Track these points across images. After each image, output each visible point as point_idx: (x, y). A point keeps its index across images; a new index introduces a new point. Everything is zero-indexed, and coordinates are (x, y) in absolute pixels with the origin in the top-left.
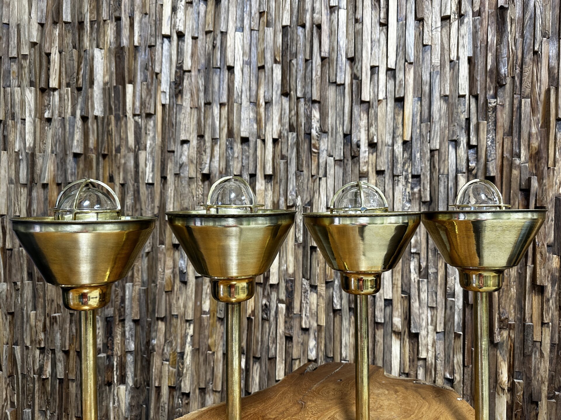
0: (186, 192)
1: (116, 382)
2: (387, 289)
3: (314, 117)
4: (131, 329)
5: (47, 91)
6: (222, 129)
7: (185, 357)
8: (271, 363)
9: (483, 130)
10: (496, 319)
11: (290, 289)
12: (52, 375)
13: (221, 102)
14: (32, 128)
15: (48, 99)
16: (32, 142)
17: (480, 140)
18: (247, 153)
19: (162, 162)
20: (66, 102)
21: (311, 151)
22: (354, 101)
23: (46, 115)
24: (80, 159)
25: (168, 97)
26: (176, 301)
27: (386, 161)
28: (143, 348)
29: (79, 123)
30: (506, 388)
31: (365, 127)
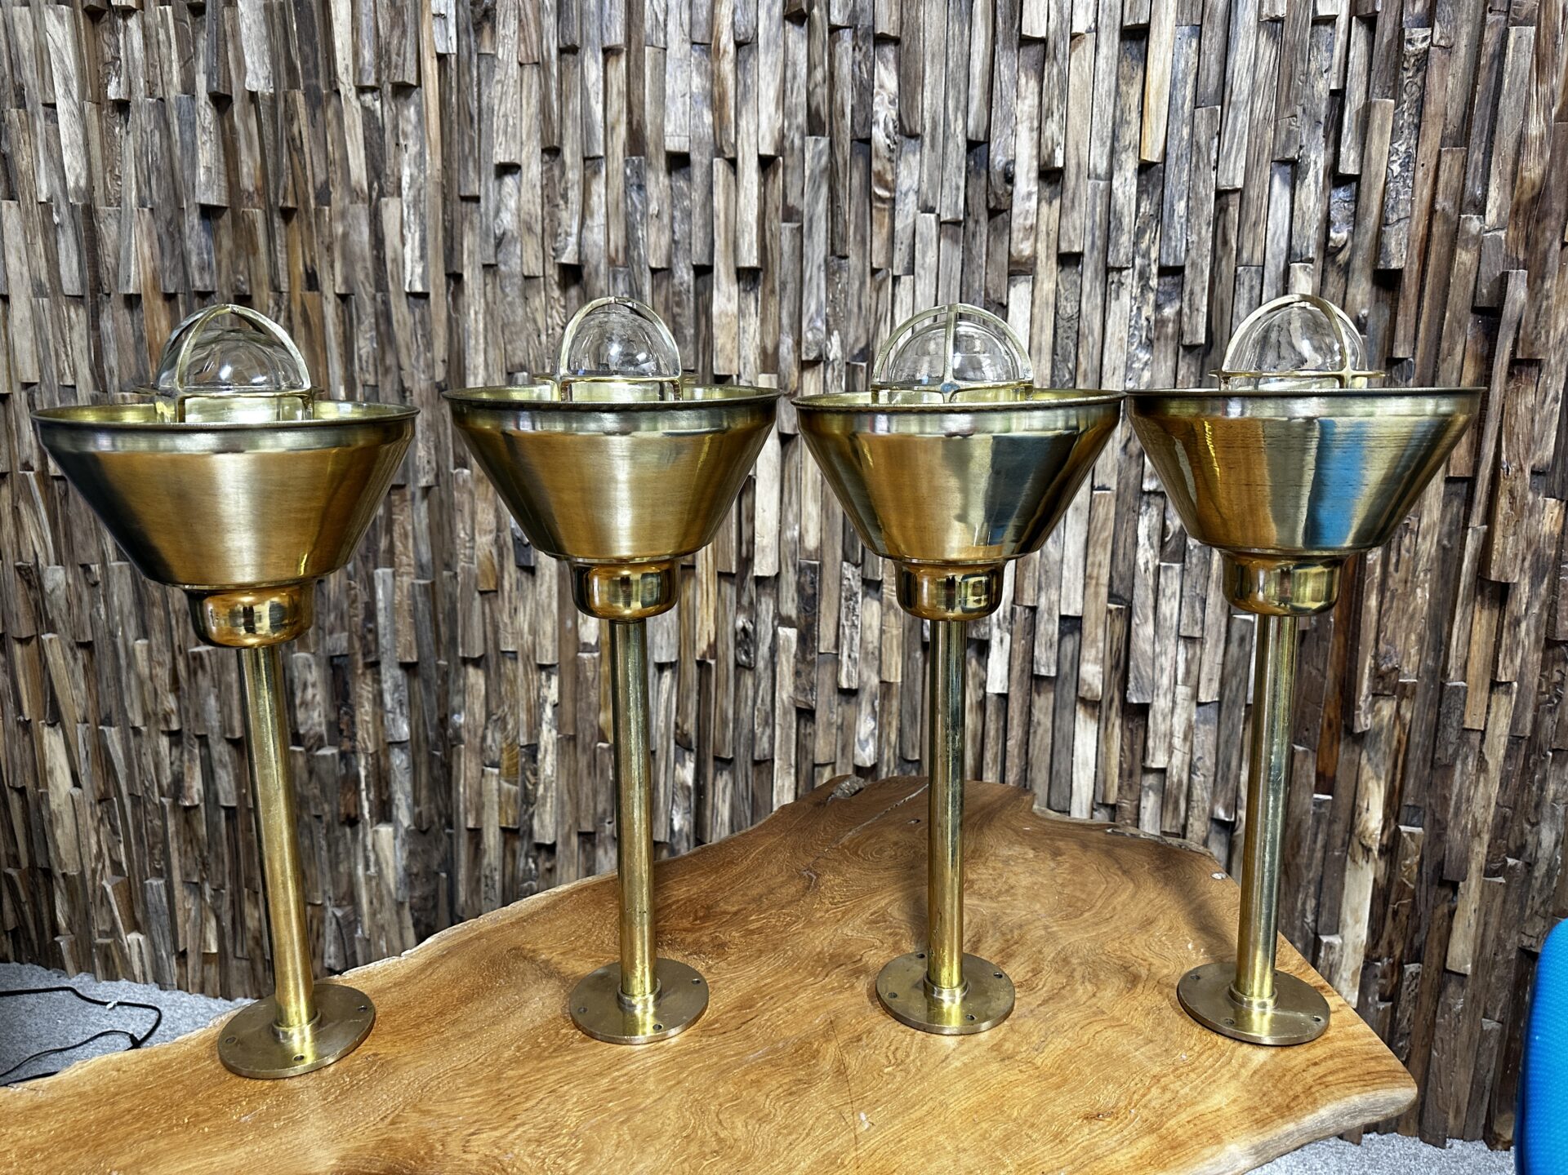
0: (518, 319)
1: (367, 816)
2: (1068, 589)
3: (881, 87)
4: (397, 687)
5: (106, 16)
6: (613, 128)
7: (540, 756)
8: (760, 773)
9: (1382, 127)
10: (1367, 671)
11: (810, 591)
12: (206, 800)
13: (607, 44)
14: (79, 130)
15: (113, 41)
16: (84, 174)
17: (1370, 158)
18: (686, 203)
19: (445, 229)
20: (164, 50)
21: (870, 196)
22: (1000, 37)
23: (113, 92)
24: (221, 222)
25: (452, 31)
26: (510, 617)
27: (1089, 224)
28: (431, 734)
29: (206, 115)
30: (1375, 847)
31: (1032, 120)
